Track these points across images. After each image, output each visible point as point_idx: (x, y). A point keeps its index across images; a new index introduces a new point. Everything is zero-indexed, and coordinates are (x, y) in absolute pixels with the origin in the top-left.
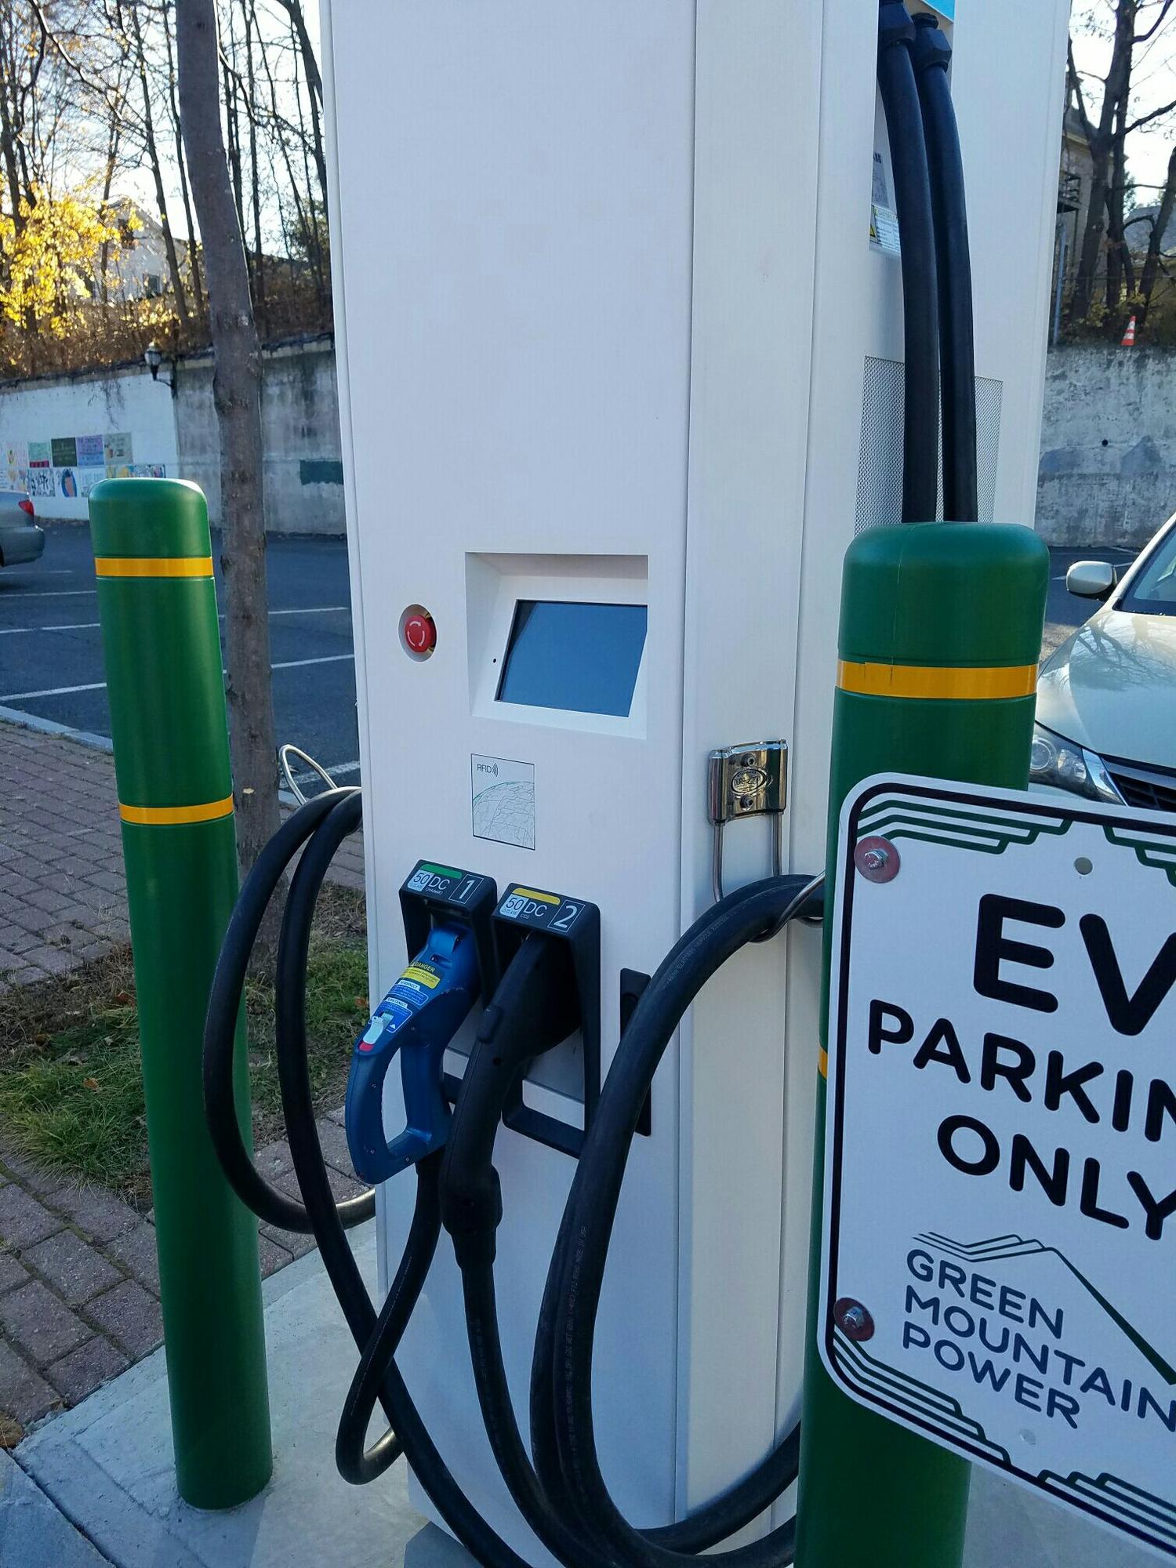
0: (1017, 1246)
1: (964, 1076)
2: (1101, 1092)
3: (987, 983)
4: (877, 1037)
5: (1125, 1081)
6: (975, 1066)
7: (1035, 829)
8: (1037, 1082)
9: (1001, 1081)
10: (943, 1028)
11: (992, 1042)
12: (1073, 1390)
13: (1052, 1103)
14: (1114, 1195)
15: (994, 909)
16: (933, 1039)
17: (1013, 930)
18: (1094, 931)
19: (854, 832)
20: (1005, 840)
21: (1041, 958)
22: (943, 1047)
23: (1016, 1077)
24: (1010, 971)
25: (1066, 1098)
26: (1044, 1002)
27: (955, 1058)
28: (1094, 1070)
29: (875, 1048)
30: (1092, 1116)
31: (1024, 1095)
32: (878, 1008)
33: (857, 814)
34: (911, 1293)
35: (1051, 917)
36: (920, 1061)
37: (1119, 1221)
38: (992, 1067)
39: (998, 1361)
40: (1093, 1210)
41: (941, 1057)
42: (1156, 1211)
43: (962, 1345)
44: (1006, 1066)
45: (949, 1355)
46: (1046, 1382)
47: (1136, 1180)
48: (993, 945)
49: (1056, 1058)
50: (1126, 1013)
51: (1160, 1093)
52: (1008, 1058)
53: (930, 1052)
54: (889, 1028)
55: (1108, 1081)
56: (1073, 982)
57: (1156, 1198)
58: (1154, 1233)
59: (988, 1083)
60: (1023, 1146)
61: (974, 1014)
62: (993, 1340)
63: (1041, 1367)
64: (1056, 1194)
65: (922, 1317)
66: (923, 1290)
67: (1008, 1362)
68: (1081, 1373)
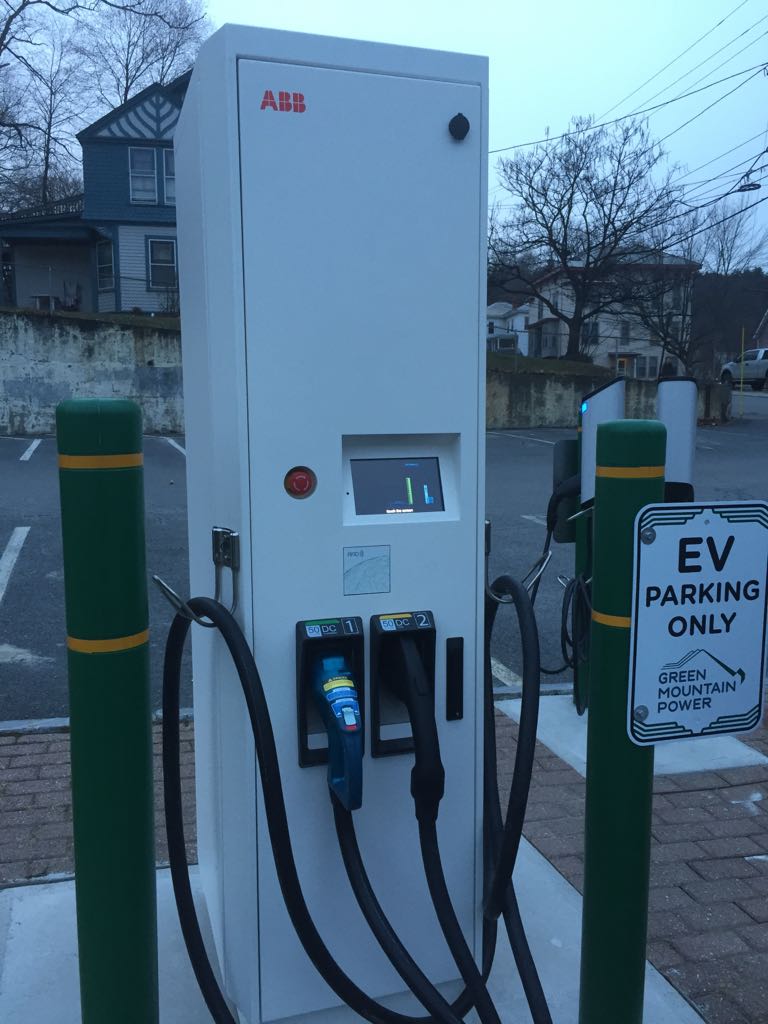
0: (693, 653)
1: (676, 603)
2: (713, 592)
3: (683, 568)
4: (649, 599)
5: (719, 585)
6: (679, 598)
7: (694, 514)
8: (696, 597)
9: (687, 600)
10: (670, 589)
11: (684, 587)
12: (710, 695)
13: (701, 601)
14: (719, 624)
15: (684, 542)
16: (667, 594)
17: (690, 548)
18: (710, 541)
19: (640, 528)
20: (686, 519)
21: (696, 555)
22: (670, 595)
23: (691, 597)
24: (689, 562)
25: (705, 598)
26: (697, 569)
27: (674, 599)
28: (712, 585)
29: (648, 605)
31: (693, 602)
32: (649, 589)
33: (641, 521)
34: (660, 690)
35: (698, 541)
36: (662, 604)
37: (719, 631)
38: (684, 596)
39: (688, 699)
40: (712, 631)
41: (669, 599)
42: (728, 623)
43: (677, 700)
44: (689, 594)
45: (673, 706)
46: (702, 697)
47: (723, 616)
48: (684, 555)
49: (702, 586)
50: (719, 564)
51: (728, 586)
52: (689, 591)
53: (666, 599)
54: (653, 595)
55: (715, 588)
56: (705, 560)
57: (728, 619)
58: (728, 630)
59: (683, 602)
60: (693, 619)
61: (679, 580)
62: (686, 692)
63: (700, 693)
64: (703, 631)
65: (664, 698)
66: (664, 687)
67: (691, 697)
68: (711, 688)
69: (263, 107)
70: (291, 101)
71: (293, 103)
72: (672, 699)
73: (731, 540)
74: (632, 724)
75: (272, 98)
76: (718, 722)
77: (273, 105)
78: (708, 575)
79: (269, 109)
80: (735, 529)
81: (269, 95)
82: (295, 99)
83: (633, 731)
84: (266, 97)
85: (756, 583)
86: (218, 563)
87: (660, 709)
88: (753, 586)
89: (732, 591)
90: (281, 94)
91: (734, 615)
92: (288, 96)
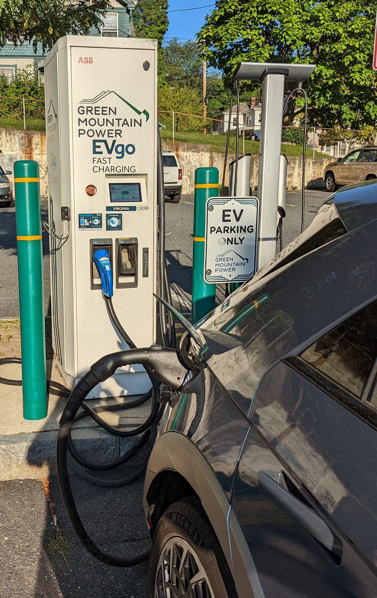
1: (222, 233)
2: (236, 229)
3: (224, 220)
4: (211, 231)
5: (238, 227)
6: (223, 231)
7: (228, 201)
8: (229, 231)
9: (226, 232)
10: (219, 228)
11: (225, 227)
12: (235, 267)
14: (238, 241)
15: (224, 211)
17: (226, 213)
18: (234, 211)
19: (208, 206)
20: (225, 203)
21: (229, 216)
22: (219, 230)
23: (227, 231)
24: (226, 218)
25: (232, 231)
26: (229, 221)
27: (221, 231)
29: (211, 233)
30: (235, 232)
31: (228, 233)
32: (211, 228)
33: (208, 203)
34: (216, 264)
35: (230, 211)
36: (216, 233)
37: (238, 244)
38: (224, 230)
39: (226, 268)
40: (235, 244)
41: (219, 231)
42: (241, 241)
43: (222, 268)
44: (226, 230)
45: (221, 270)
46: (232, 267)
47: (239, 238)
48: (224, 216)
49: (231, 227)
50: (238, 219)
51: (241, 227)
52: (226, 229)
53: (218, 231)
54: (213, 230)
55: (236, 228)
56: (232, 217)
57: (241, 239)
58: (241, 243)
59: (224, 233)
60: (228, 239)
61: (222, 225)
62: (226, 265)
63: (231, 266)
64: (232, 243)
65: (217, 267)
66: (217, 263)
67: (227, 267)
68: (235, 264)
69: (79, 63)
70: (88, 60)
71: (89, 61)
72: (220, 267)
73: (242, 211)
74: (206, 276)
75: (82, 59)
76: (238, 277)
77: (82, 62)
78: (233, 223)
79: (81, 63)
80: (243, 207)
81: (81, 58)
82: (90, 59)
83: (206, 278)
84: (80, 59)
85: (252, 226)
86: (63, 218)
87: (216, 271)
88: (251, 228)
89: (243, 229)
90: (85, 58)
91: (244, 238)
92: (87, 58)
